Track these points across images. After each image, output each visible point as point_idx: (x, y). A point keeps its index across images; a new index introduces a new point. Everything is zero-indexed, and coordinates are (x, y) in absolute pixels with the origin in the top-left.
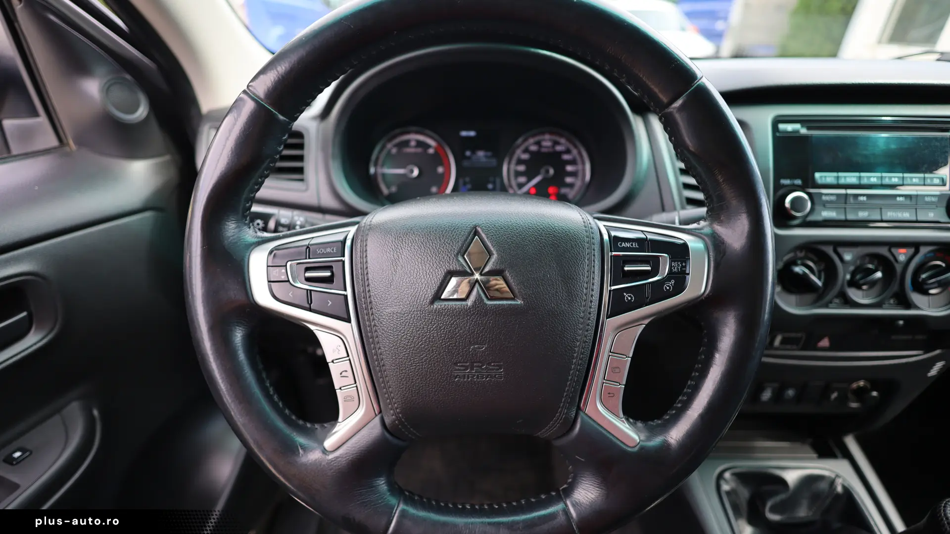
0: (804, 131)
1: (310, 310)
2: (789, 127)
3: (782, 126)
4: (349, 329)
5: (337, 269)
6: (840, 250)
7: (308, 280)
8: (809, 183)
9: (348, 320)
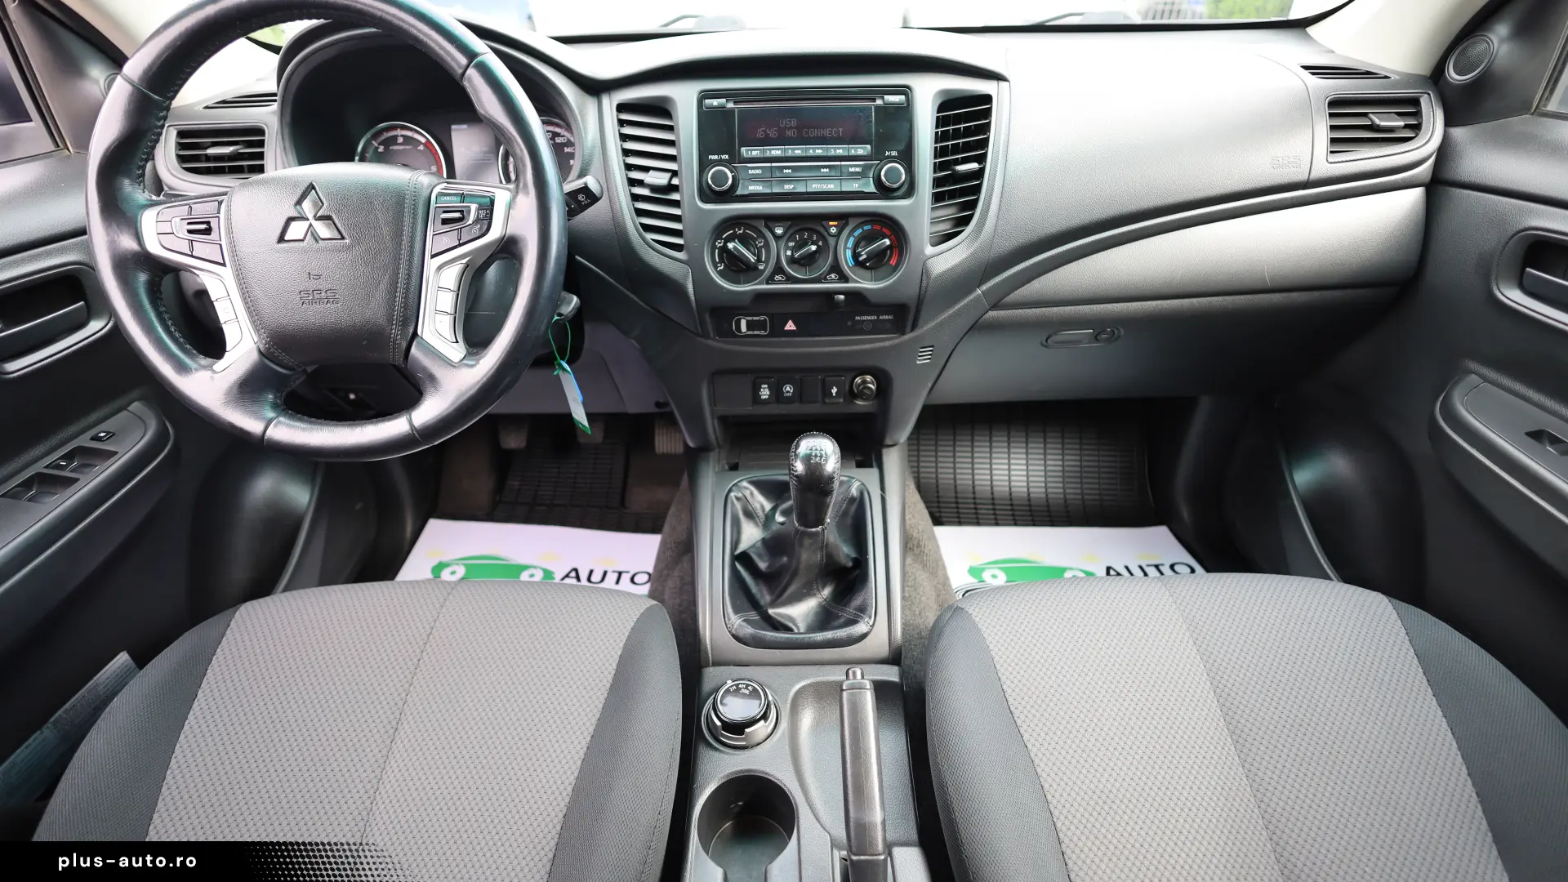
0: (731, 105)
1: (192, 256)
2: (715, 102)
3: (708, 102)
4: (227, 273)
5: (214, 224)
6: (770, 224)
7: (190, 232)
8: (735, 159)
9: (224, 265)
